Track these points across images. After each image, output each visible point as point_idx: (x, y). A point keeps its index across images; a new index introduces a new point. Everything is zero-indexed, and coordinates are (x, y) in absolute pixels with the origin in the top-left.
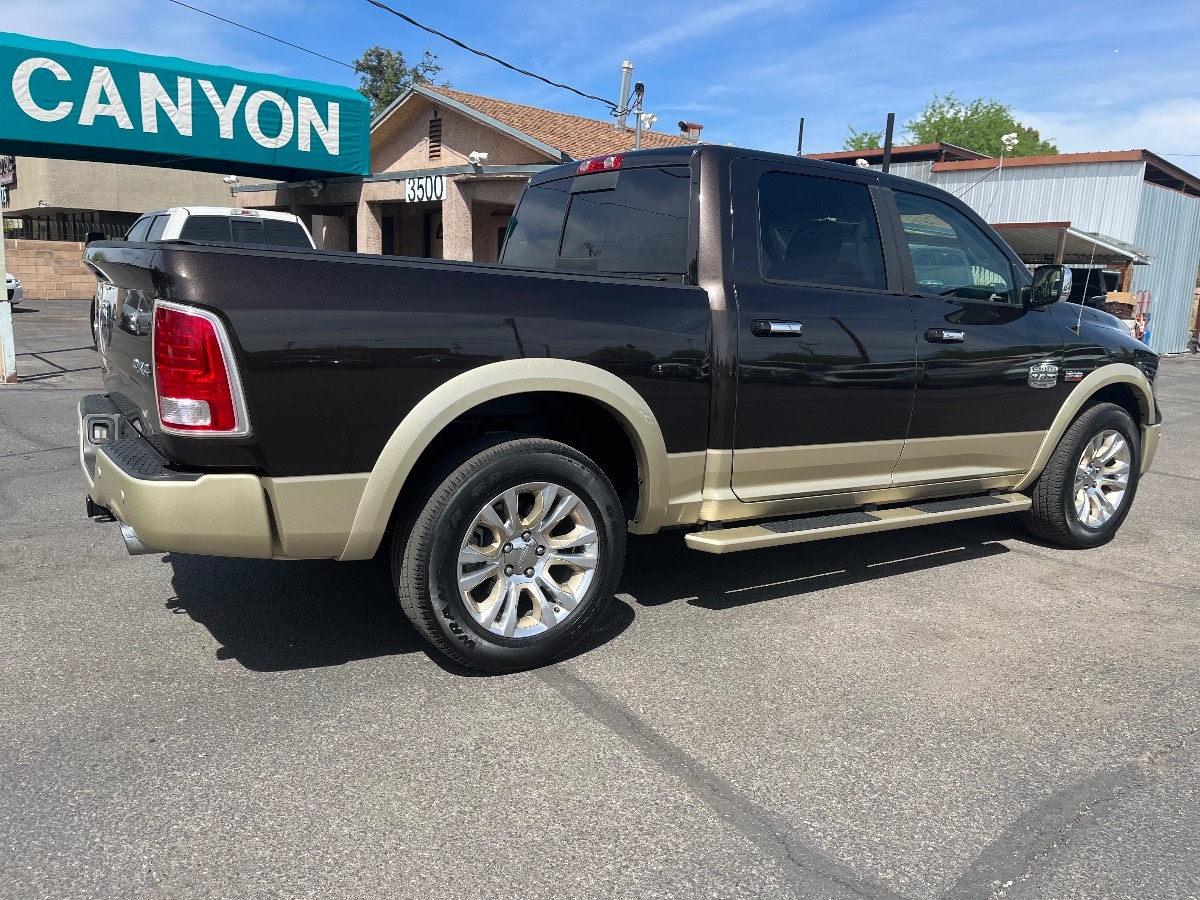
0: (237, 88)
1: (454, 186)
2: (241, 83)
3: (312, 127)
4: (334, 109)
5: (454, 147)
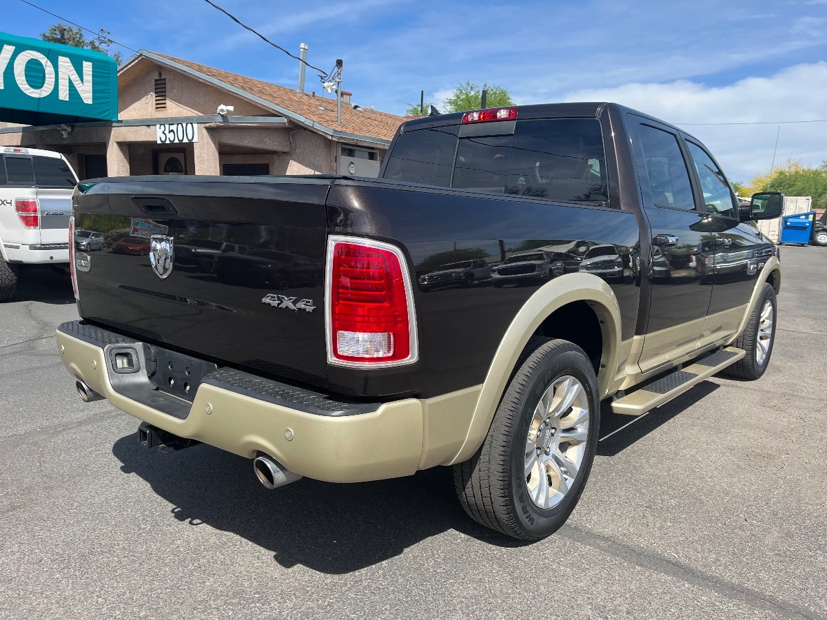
0: (6, 47)
1: (205, 132)
2: (10, 43)
3: (70, 82)
4: (87, 67)
5: (179, 100)
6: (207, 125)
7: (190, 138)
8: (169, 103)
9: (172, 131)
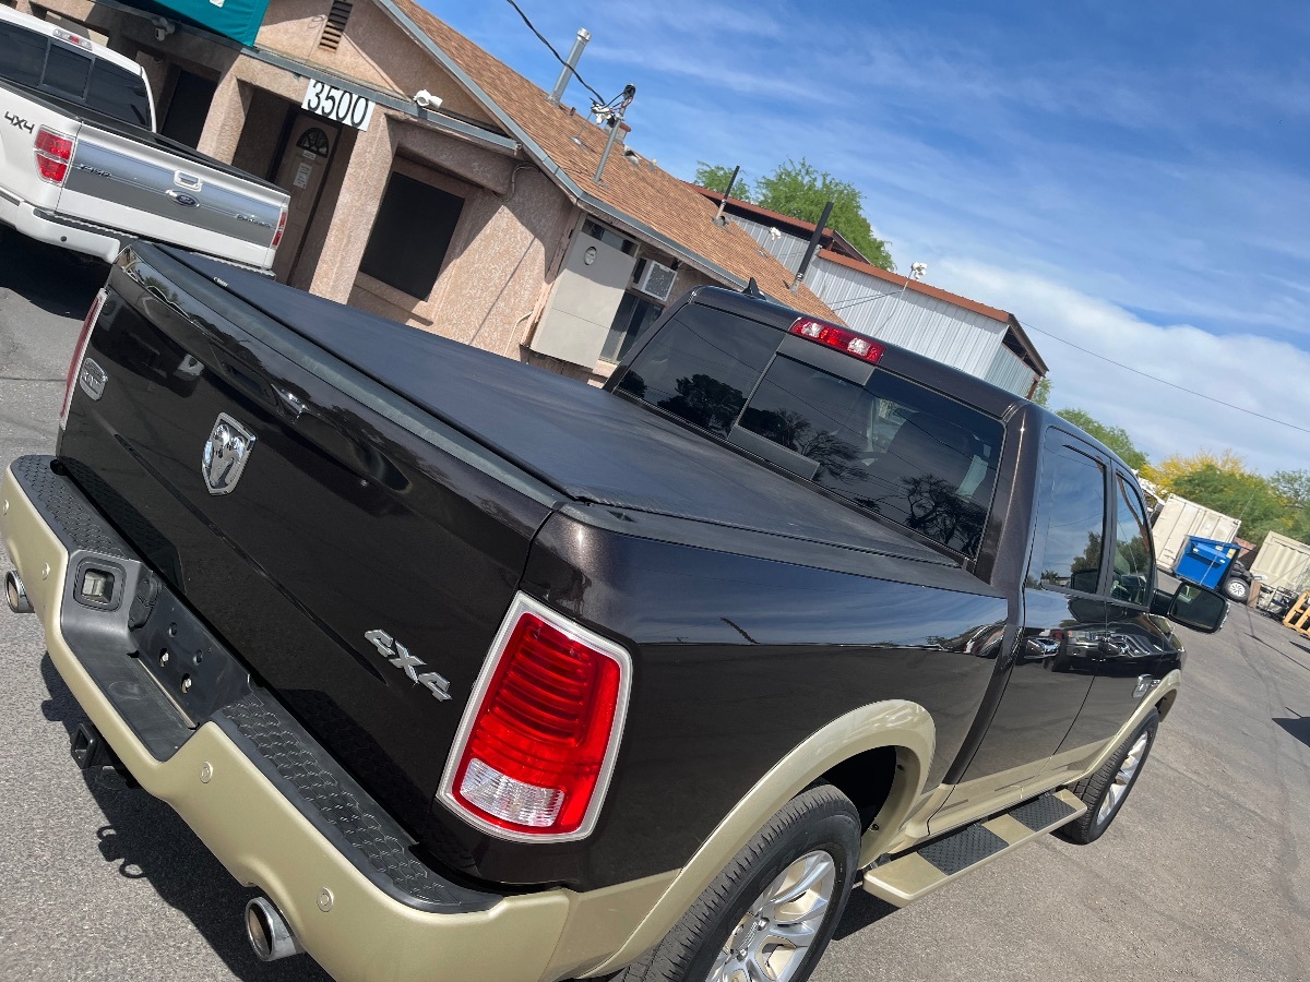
1: (383, 121)
5: (362, 44)
6: (391, 112)
7: (357, 120)
8: (345, 43)
9: (333, 98)
